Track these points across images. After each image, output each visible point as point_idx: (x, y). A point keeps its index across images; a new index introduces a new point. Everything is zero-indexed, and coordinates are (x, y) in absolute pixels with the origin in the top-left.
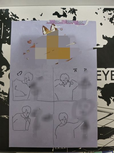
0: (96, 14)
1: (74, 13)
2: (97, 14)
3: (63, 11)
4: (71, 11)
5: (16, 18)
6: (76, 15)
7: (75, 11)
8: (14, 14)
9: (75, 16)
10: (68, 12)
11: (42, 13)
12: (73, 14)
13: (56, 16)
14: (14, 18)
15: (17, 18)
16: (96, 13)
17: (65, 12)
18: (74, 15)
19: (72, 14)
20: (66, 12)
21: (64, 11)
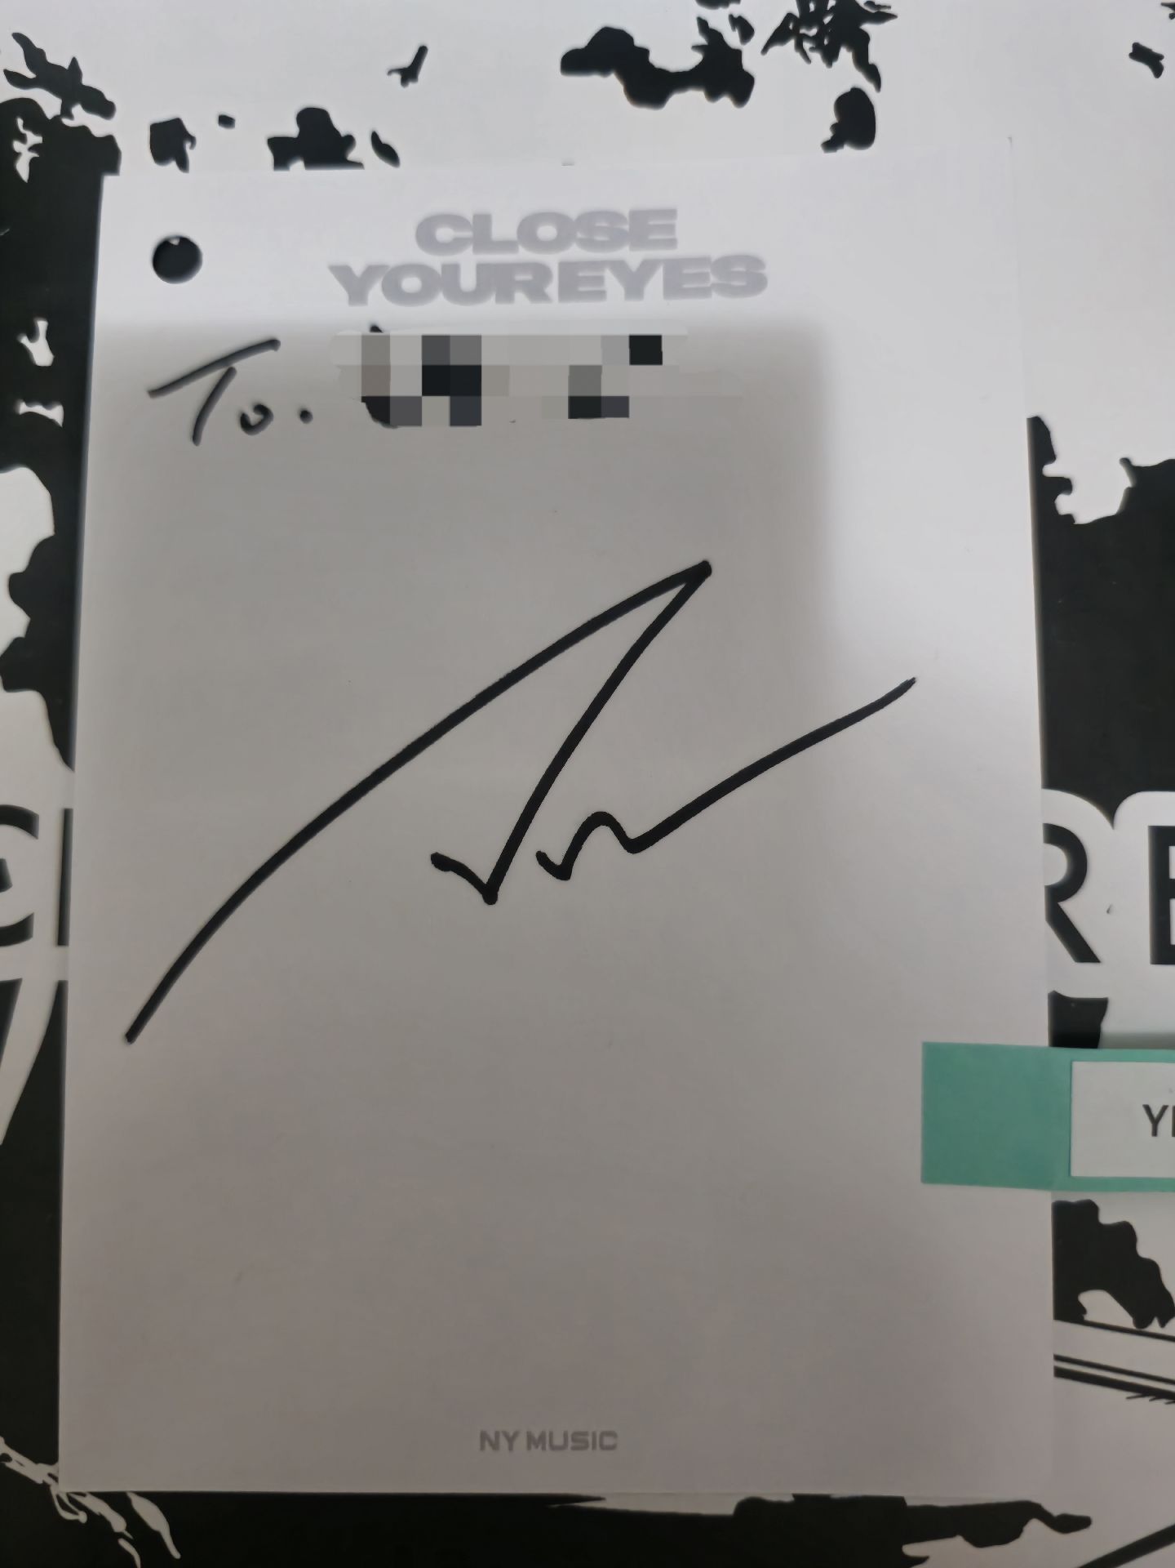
0: (1144, 70)
1: (845, 56)
2: (1158, 70)
3: (703, 25)
4: (807, 18)
5: (77, 110)
6: (873, 74)
7: (867, 27)
8: (51, 59)
9: (868, 87)
10: (762, 35)
11: (422, 52)
12: (830, 57)
13: (610, 86)
14: (50, 104)
15: (89, 108)
16: (1141, 53)
17: (732, 38)
18: (845, 73)
19: (816, 57)
20: (745, 29)
21: (718, 18)
